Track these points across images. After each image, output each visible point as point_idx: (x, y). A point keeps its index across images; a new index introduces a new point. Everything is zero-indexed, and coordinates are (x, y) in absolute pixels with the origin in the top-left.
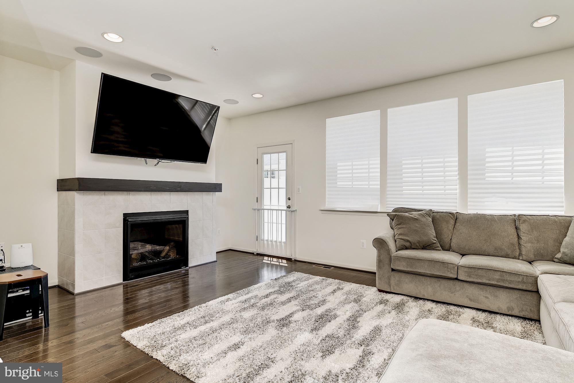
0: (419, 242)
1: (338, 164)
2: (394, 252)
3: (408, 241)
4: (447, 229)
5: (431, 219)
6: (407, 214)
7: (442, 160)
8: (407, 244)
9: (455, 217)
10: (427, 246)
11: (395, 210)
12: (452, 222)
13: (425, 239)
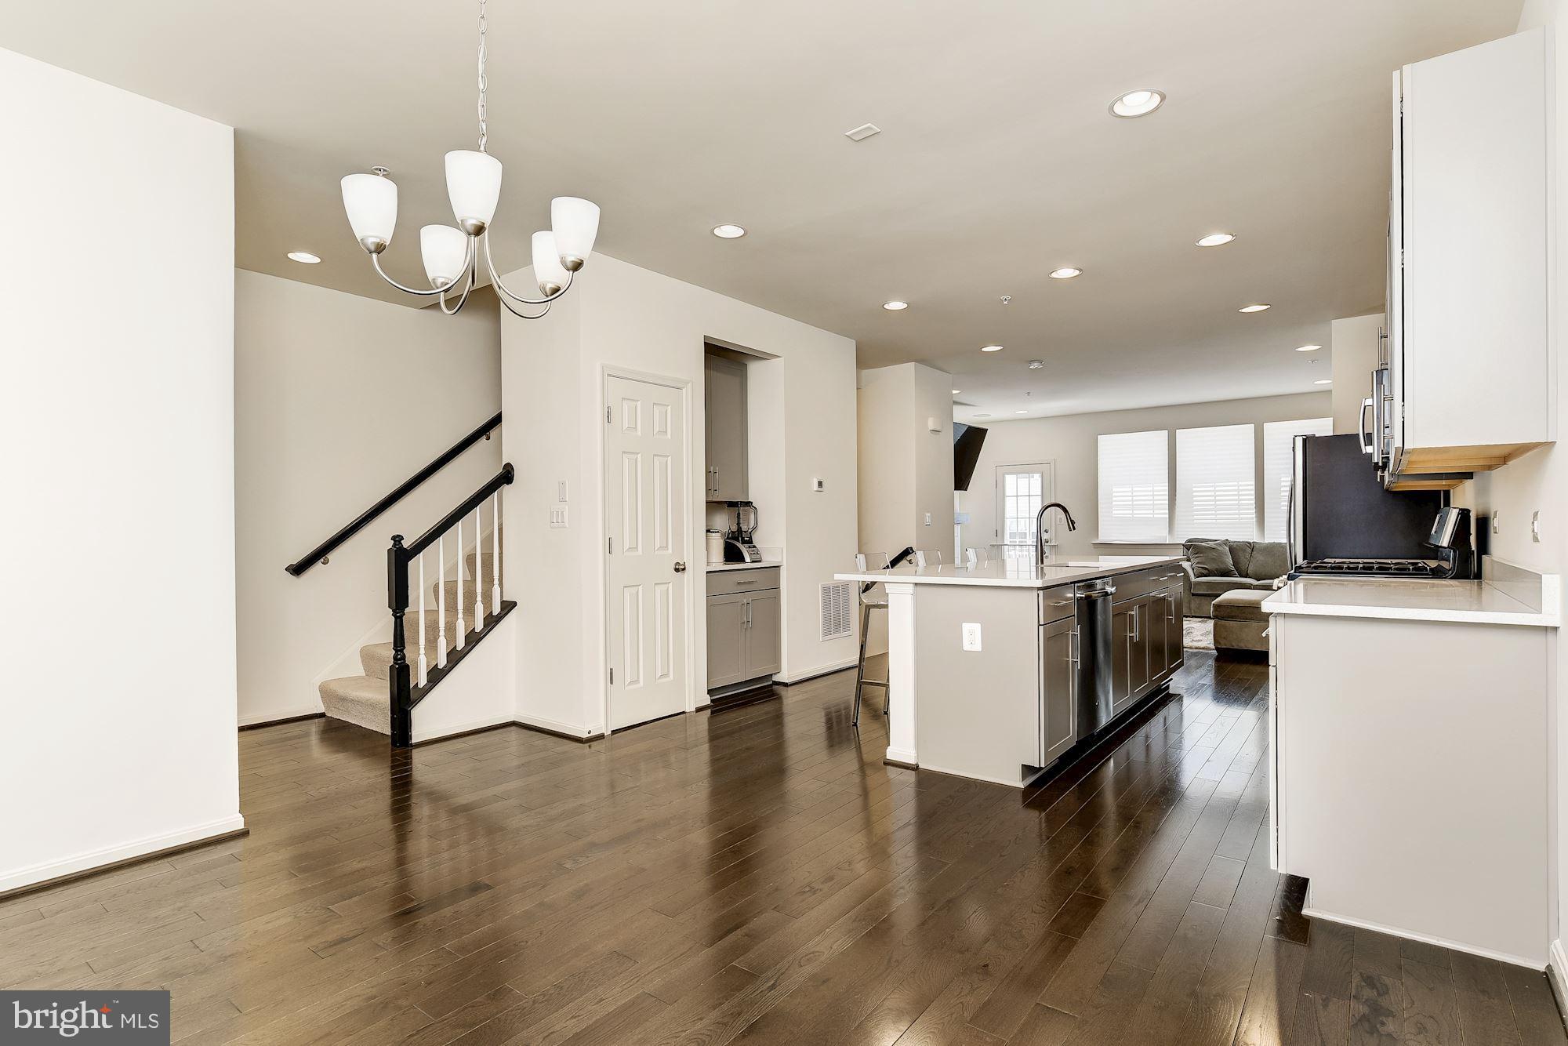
0: (1217, 570)
1: (1114, 490)
2: (1193, 579)
3: (1206, 569)
4: (1243, 559)
5: (1227, 549)
6: (1203, 544)
7: (1236, 483)
8: (1204, 571)
9: (1251, 546)
10: (1226, 573)
11: (1189, 541)
12: (1249, 550)
13: (1222, 566)
